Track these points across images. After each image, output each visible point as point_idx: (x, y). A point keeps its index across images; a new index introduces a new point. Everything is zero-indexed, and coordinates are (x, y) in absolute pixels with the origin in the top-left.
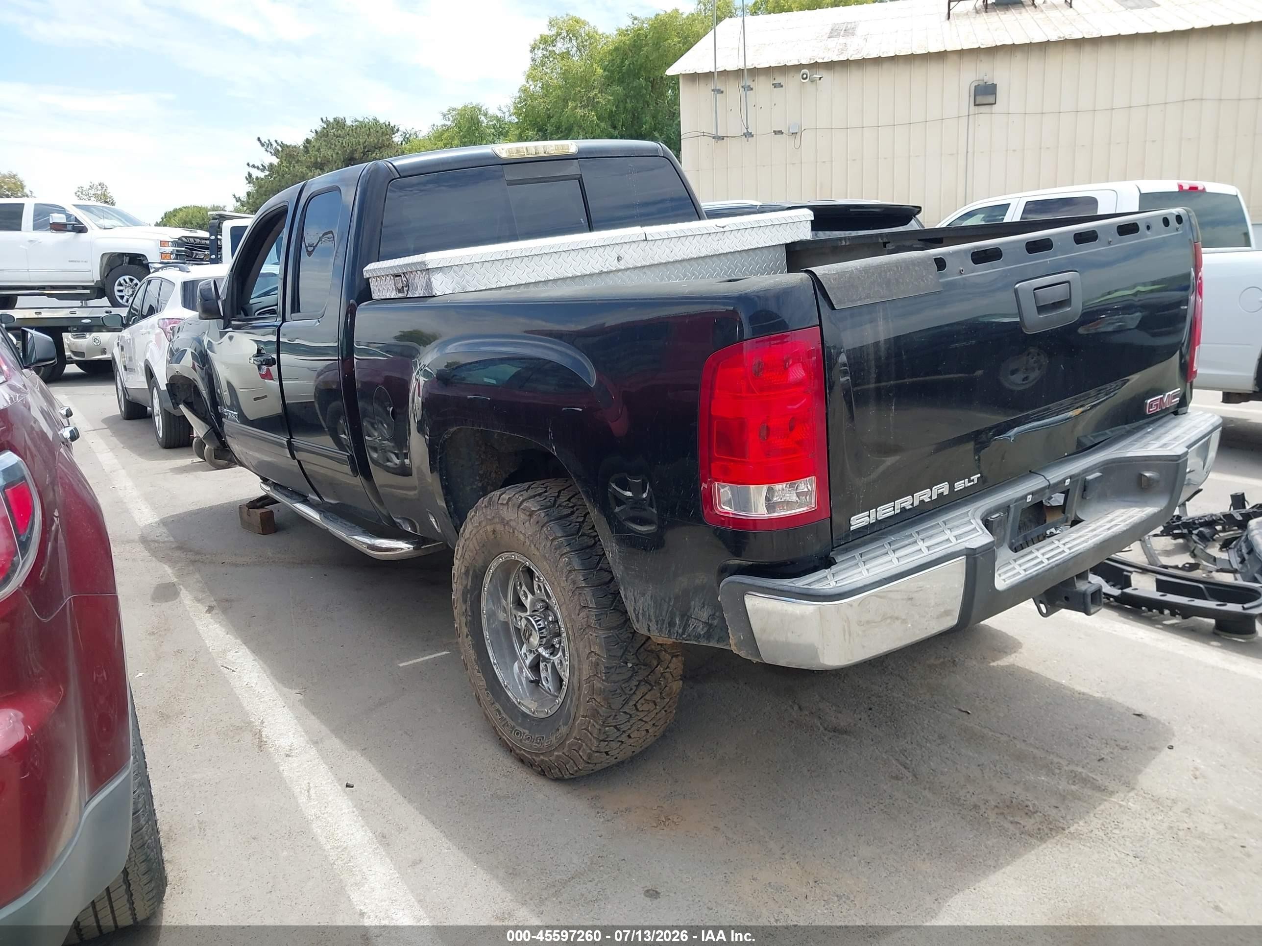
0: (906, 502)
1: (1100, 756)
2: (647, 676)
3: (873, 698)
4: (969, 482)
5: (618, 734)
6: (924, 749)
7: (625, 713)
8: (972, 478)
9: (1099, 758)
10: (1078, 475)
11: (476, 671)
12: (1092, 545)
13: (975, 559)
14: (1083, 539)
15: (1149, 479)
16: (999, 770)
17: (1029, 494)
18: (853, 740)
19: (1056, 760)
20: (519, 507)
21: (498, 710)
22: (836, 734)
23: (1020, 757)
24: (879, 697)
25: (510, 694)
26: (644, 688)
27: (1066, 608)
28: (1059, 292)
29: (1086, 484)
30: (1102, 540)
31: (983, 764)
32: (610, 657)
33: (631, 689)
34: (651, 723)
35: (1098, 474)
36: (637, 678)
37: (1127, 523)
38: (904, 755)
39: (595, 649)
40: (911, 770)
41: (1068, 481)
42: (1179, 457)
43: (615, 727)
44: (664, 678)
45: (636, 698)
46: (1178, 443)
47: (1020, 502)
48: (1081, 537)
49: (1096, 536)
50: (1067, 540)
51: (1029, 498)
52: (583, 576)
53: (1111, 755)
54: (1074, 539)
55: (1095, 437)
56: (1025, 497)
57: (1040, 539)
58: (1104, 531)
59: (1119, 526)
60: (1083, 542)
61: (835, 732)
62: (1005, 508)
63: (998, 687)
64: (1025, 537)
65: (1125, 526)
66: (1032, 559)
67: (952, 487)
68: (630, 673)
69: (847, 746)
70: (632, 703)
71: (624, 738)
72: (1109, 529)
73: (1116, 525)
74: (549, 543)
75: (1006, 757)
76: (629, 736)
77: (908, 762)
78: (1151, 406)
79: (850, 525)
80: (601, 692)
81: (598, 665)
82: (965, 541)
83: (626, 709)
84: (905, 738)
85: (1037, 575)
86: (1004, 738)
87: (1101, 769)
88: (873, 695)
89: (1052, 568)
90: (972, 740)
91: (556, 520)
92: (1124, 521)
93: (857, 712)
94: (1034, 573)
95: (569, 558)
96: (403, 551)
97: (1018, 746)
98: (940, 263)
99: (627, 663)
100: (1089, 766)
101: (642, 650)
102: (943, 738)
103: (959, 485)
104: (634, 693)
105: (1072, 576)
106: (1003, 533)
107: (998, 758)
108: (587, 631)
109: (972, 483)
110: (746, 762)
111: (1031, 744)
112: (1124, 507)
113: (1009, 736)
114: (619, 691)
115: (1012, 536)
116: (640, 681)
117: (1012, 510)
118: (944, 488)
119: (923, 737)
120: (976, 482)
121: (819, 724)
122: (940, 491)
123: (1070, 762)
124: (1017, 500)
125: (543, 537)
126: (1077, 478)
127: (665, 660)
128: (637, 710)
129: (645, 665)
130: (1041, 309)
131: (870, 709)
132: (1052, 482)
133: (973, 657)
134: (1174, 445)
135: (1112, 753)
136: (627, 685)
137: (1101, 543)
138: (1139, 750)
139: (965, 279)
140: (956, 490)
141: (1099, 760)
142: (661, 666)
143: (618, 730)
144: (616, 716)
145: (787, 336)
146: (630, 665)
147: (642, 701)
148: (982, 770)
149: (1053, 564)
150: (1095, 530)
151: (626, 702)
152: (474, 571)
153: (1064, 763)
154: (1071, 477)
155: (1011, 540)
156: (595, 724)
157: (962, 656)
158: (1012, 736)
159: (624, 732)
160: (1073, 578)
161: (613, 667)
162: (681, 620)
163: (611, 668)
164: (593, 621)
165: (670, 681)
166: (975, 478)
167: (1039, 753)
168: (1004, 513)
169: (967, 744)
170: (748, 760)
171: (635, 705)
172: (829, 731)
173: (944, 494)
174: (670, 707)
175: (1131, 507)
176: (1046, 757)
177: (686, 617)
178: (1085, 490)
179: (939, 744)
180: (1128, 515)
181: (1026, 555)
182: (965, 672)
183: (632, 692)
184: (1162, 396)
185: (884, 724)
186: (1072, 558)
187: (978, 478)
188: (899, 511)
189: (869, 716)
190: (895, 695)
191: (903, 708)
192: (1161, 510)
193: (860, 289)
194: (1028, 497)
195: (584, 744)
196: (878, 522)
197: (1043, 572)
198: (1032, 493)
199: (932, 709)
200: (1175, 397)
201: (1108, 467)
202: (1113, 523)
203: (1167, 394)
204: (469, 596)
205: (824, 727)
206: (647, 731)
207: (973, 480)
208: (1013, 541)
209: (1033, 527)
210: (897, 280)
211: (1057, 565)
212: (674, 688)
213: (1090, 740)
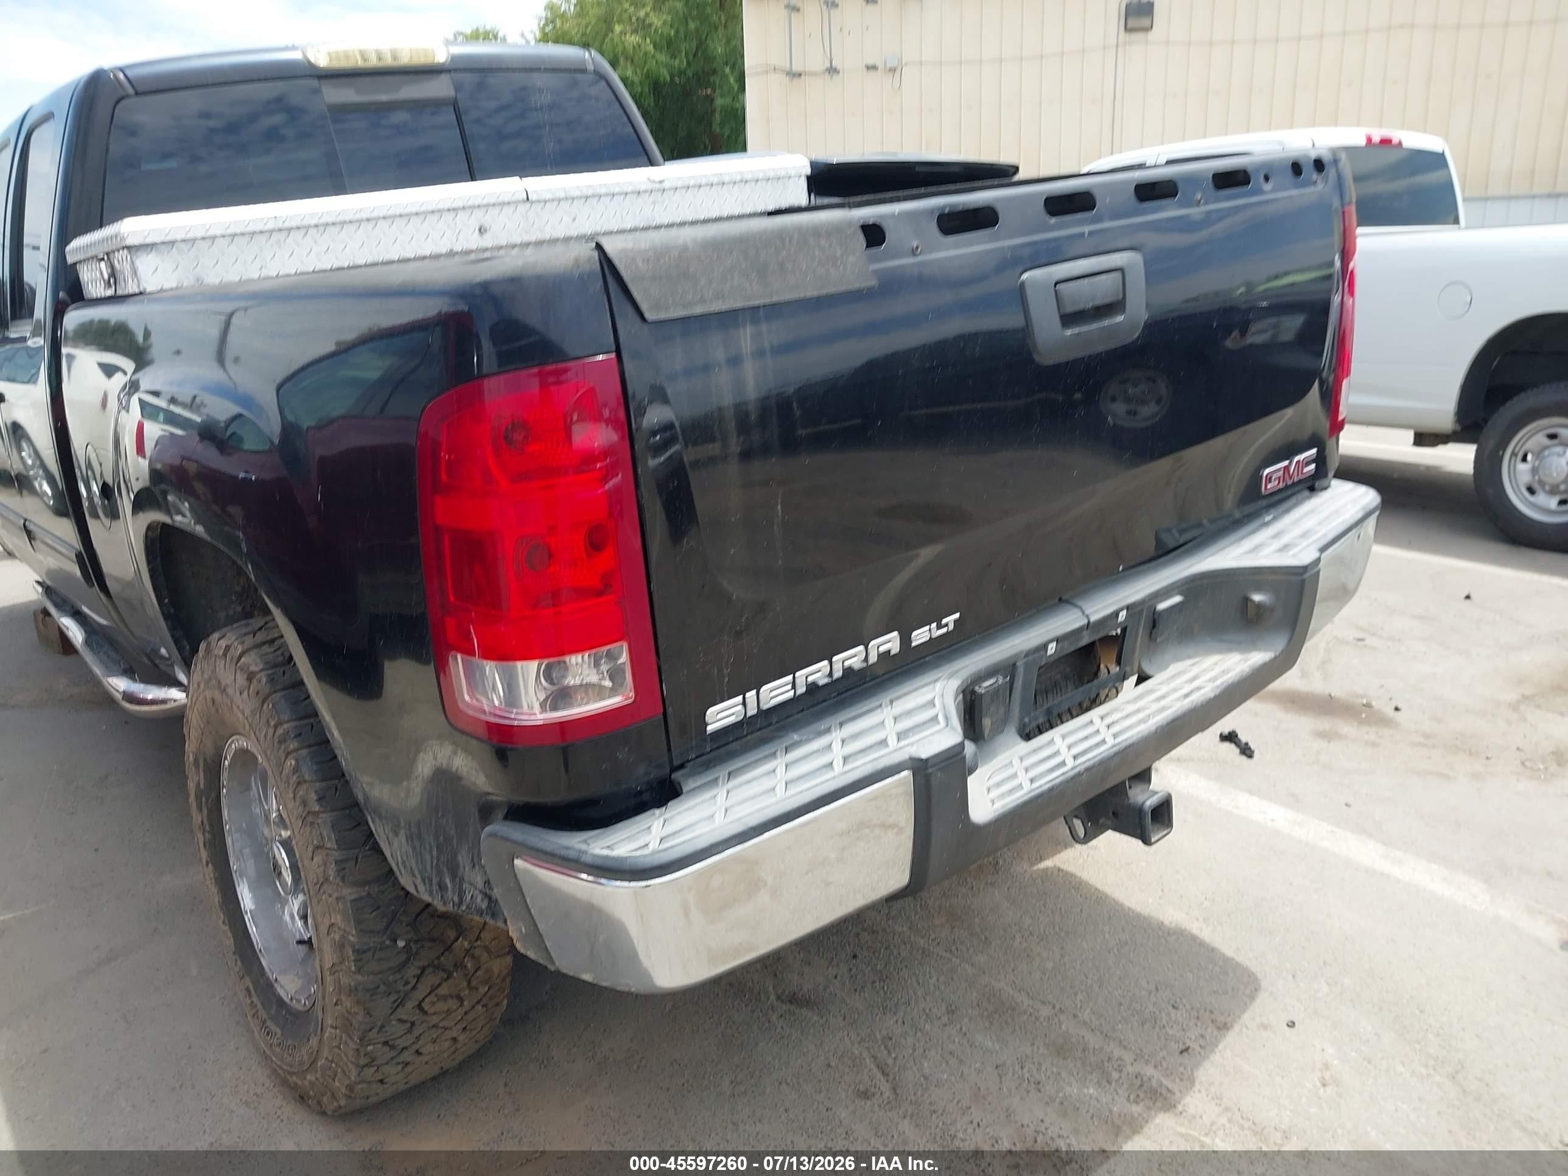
0: (817, 673)
1: (1184, 1043)
2: (438, 958)
3: (866, 934)
4: (939, 627)
5: (393, 1053)
6: (919, 1034)
7: (400, 1021)
8: (944, 621)
9: (1182, 1047)
10: (1142, 602)
11: (221, 922)
12: (1153, 728)
13: (927, 778)
14: (1141, 716)
15: (1259, 606)
16: (1027, 1075)
17: (1051, 641)
18: (815, 1018)
19: (1117, 1053)
20: (236, 664)
21: (248, 990)
22: (793, 1007)
23: (1062, 1049)
24: (873, 932)
25: (264, 963)
26: (430, 979)
27: (1115, 829)
28: (1103, 289)
29: (1156, 616)
30: (1170, 718)
31: (1004, 1064)
32: (362, 932)
33: (407, 983)
34: (460, 1027)
35: (1177, 599)
36: (417, 964)
37: (1218, 682)
38: (886, 1047)
39: (337, 919)
40: (891, 1077)
41: (1123, 615)
42: (1305, 569)
43: (386, 1043)
44: (473, 956)
45: (420, 994)
46: (1305, 544)
47: (1036, 655)
48: (1138, 711)
49: (1164, 709)
50: (1116, 716)
51: (1052, 648)
52: (316, 792)
53: (1202, 1042)
54: (1127, 716)
55: (1182, 532)
56: (1045, 646)
57: (1074, 713)
58: (1178, 699)
59: (1202, 692)
60: (1140, 722)
61: (791, 1002)
62: (1008, 668)
63: (1053, 912)
64: (1049, 712)
65: (1212, 690)
66: (1049, 757)
67: (905, 639)
68: (403, 957)
69: (802, 1032)
70: (410, 1005)
71: (406, 1056)
72: (1186, 696)
73: (1199, 688)
74: (271, 731)
75: (1041, 1050)
76: (418, 1052)
77: (890, 1061)
78: (1269, 479)
79: (706, 725)
80: (352, 991)
81: (344, 947)
82: (912, 744)
83: (401, 1013)
84: (895, 1014)
85: (1051, 789)
86: (1045, 1011)
87: (1182, 1069)
88: (865, 930)
89: (1079, 774)
90: (997, 1016)
91: (284, 689)
92: (1213, 680)
93: (835, 962)
94: (1046, 787)
95: (297, 761)
96: (176, 704)
97: (1064, 1027)
98: (874, 234)
99: (395, 941)
100: (1164, 1064)
101: (424, 916)
102: (953, 1012)
103: (920, 636)
104: (414, 988)
105: (1119, 780)
106: (1002, 711)
107: (1028, 1051)
108: (325, 887)
109: (944, 630)
110: (638, 1068)
111: (1085, 1023)
112: (1220, 652)
113: (1054, 1007)
114: (382, 988)
115: (1024, 712)
116: (423, 969)
117: (1021, 670)
118: (890, 642)
119: (924, 1010)
120: (951, 627)
121: (771, 989)
122: (882, 649)
123: (1138, 1057)
124: (1028, 654)
125: (264, 720)
126: (1139, 609)
127: (472, 927)
128: (425, 1013)
129: (433, 940)
130: (1069, 319)
131: (855, 957)
132: (1093, 619)
133: (1025, 857)
134: (1299, 548)
135: (1203, 1036)
136: (398, 976)
137: (1168, 724)
138: (1244, 1030)
139: (921, 264)
140: (914, 644)
141: (1182, 1052)
142: (465, 939)
143: (392, 1047)
144: (382, 1026)
145: (566, 370)
146: (401, 944)
147: (432, 998)
148: (1000, 1077)
149: (1083, 767)
150: (1163, 697)
151: (400, 1004)
152: (205, 760)
153: (1128, 1057)
154: (1128, 608)
155: (1021, 719)
156: (349, 1041)
157: (1010, 854)
158: (1057, 1007)
159: (404, 1049)
160: (1123, 783)
161: (369, 950)
162: (453, 880)
163: (365, 952)
164: (332, 872)
165: (483, 959)
166: (950, 620)
167: (1093, 1040)
168: (1005, 677)
169: (987, 1024)
170: (644, 1062)
171: (419, 1006)
172: (783, 1001)
173: (892, 653)
174: (491, 998)
175: (1230, 650)
176: (1101, 1049)
177: (458, 880)
178: (1154, 626)
179: (945, 1025)
180: (1222, 669)
181: (1041, 748)
182: (1009, 883)
183: (410, 986)
184: (1286, 463)
185: (869, 986)
186: (1116, 754)
187: (955, 621)
188: (804, 690)
189: (850, 970)
190: (898, 928)
191: (904, 954)
192: (1275, 658)
193: (703, 282)
194: (1050, 646)
195: (339, 1070)
196: (763, 714)
197: (1061, 784)
198: (1057, 640)
199: (948, 955)
200: (1308, 464)
201: (1194, 587)
202: (1196, 683)
203: (1296, 459)
204: (204, 800)
205: (777, 994)
206: (455, 1039)
207: (946, 625)
208: (1027, 720)
209: (1070, 688)
210: (782, 266)
211: (1087, 770)
212: (496, 971)
213: (1173, 1012)
